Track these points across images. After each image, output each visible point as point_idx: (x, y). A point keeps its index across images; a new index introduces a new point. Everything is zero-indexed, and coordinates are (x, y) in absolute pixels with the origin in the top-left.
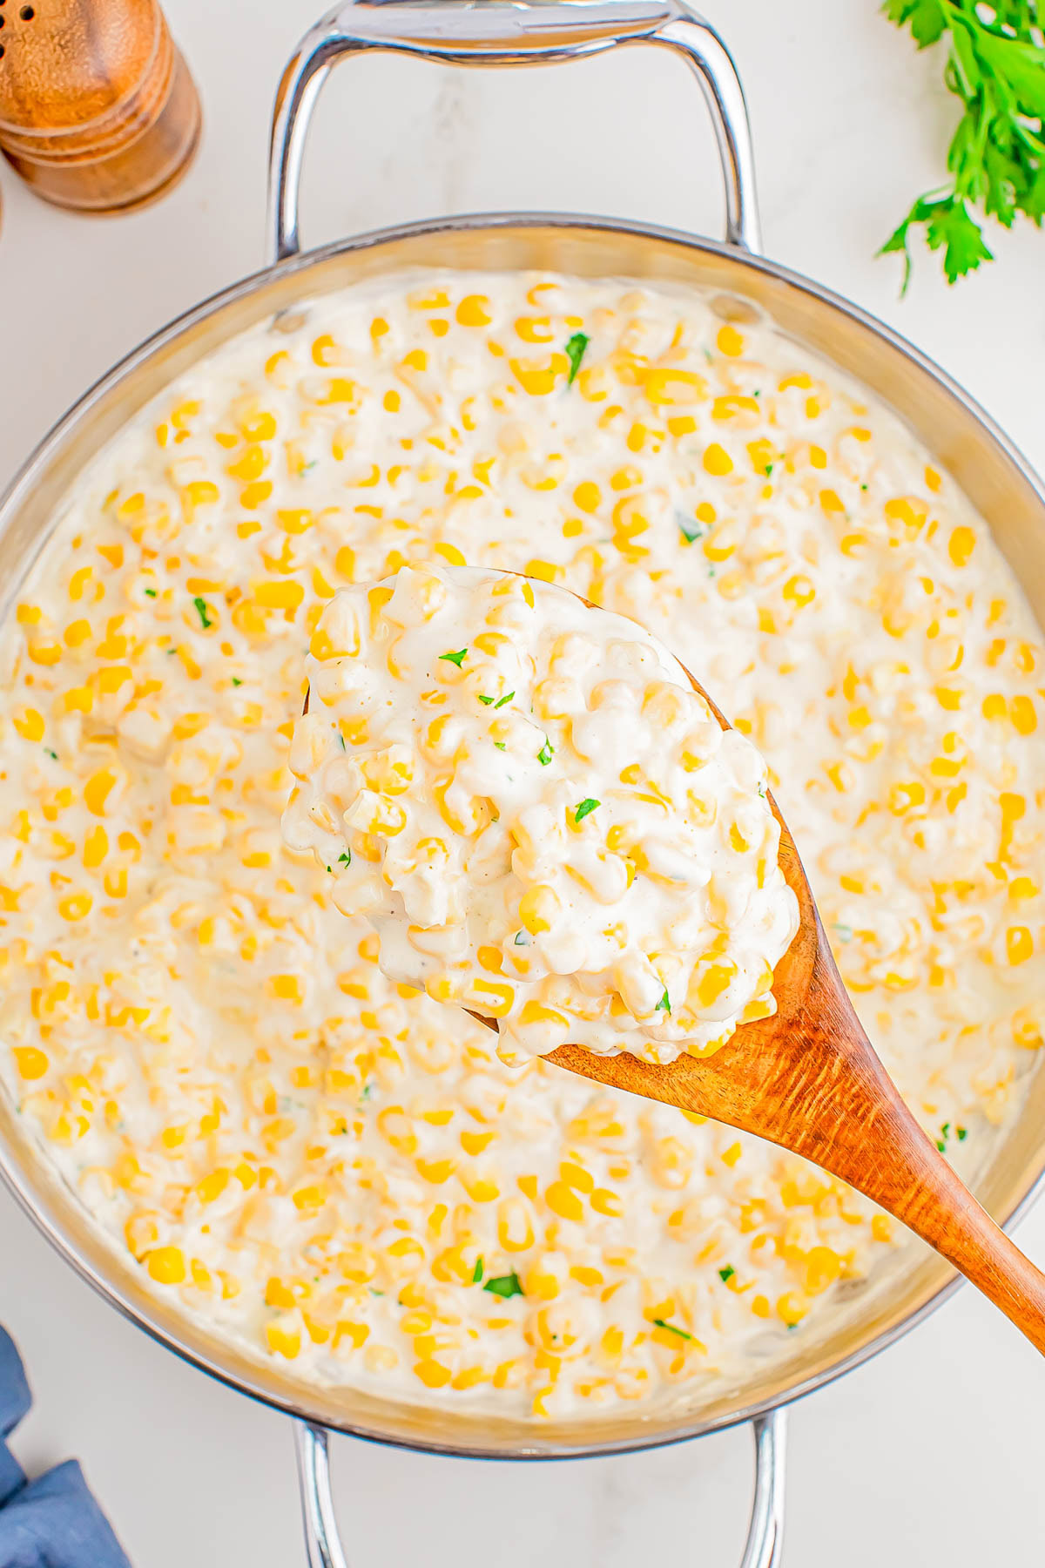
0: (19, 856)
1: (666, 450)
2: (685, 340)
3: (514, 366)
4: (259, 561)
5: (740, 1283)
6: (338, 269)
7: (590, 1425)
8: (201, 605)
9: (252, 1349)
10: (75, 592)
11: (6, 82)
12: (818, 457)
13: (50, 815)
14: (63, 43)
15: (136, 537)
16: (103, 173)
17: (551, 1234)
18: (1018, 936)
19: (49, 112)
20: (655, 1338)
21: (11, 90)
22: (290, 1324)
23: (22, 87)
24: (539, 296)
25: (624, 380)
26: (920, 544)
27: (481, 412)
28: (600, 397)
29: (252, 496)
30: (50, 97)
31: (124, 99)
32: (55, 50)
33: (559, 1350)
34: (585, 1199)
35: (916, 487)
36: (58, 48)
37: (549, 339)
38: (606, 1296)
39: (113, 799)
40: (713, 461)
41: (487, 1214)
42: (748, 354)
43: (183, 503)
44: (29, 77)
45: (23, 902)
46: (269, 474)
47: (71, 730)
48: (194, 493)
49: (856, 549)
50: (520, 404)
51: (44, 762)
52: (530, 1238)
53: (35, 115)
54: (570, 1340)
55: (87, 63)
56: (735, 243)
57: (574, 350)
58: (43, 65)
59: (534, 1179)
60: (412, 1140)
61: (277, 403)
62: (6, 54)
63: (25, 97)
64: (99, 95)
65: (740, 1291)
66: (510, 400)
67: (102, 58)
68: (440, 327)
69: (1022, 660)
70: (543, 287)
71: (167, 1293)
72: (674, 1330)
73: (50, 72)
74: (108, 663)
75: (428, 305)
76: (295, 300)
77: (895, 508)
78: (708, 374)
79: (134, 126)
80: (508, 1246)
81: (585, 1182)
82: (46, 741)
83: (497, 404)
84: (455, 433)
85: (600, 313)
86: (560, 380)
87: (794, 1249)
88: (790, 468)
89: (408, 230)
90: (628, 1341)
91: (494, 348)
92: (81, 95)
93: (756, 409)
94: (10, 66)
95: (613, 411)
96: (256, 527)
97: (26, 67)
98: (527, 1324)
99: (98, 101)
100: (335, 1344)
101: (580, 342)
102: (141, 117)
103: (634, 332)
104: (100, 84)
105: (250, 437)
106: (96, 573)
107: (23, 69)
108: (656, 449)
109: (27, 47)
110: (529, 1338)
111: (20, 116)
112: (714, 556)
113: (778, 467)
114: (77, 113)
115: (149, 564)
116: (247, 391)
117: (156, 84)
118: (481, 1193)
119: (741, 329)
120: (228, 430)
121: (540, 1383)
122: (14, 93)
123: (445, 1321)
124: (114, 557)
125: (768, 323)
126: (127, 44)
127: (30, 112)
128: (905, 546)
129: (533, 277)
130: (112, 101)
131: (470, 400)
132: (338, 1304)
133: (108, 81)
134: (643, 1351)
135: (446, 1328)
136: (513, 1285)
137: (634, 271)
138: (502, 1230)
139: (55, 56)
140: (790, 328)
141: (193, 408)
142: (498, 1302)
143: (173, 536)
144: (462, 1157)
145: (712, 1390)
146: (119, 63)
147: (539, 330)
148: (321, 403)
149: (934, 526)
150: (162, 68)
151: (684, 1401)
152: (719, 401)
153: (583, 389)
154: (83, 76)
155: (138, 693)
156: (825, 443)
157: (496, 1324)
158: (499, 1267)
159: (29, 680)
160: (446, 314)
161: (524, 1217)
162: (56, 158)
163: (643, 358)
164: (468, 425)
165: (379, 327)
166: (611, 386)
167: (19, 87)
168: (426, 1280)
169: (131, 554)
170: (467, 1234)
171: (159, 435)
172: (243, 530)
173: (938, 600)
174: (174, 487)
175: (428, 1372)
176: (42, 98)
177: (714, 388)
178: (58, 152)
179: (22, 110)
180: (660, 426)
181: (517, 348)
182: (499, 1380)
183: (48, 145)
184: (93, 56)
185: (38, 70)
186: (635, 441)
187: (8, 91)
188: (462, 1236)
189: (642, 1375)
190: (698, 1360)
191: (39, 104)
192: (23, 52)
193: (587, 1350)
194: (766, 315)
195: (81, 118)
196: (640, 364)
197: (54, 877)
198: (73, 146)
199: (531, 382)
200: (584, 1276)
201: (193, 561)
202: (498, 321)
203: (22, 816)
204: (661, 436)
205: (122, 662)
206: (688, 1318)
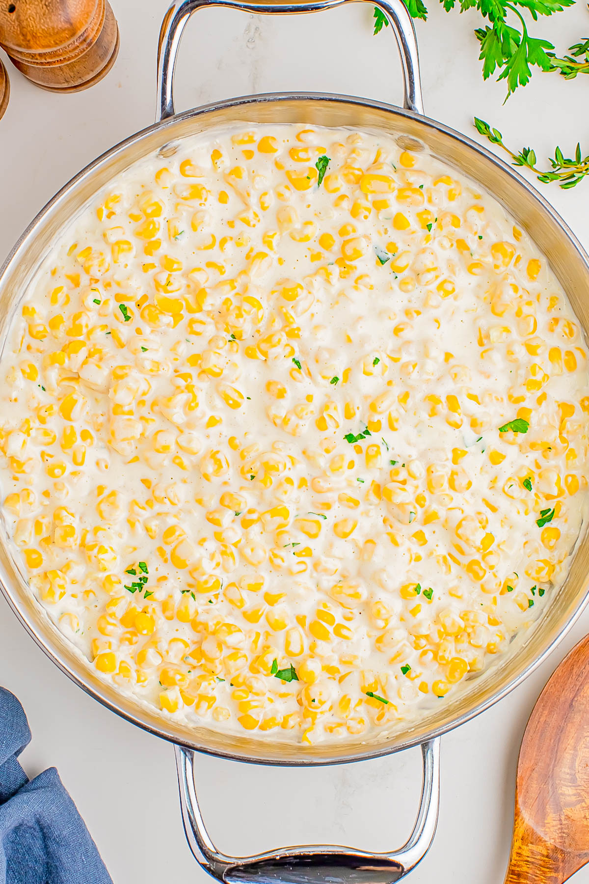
0: (24, 442)
1: (371, 217)
2: (381, 160)
3: (288, 174)
4: (152, 284)
5: (413, 675)
6: (194, 124)
7: (334, 747)
8: (123, 309)
9: (152, 708)
10: (54, 300)
11: (16, 25)
12: (456, 221)
13: (43, 421)
14: (47, 4)
15: (87, 271)
16: (66, 70)
17: (312, 648)
18: (570, 479)
19: (39, 41)
20: (367, 702)
21: (19, 29)
22: (173, 694)
23: (25, 28)
24: (303, 136)
25: (349, 182)
26: (511, 266)
27: (271, 201)
28: (336, 190)
29: (150, 248)
30: (40, 33)
31: (79, 33)
32: (43, 8)
33: (316, 708)
34: (331, 629)
35: (509, 238)
36: (44, 7)
37: (308, 160)
38: (341, 680)
39: (76, 412)
40: (398, 222)
41: (280, 636)
42: (416, 166)
43: (113, 252)
44: (29, 22)
45: (27, 468)
46: (159, 235)
47: (53, 375)
48: (118, 247)
49: (475, 270)
50: (292, 197)
51: (39, 393)
52: (302, 650)
53: (32, 43)
54: (322, 703)
55: (60, 15)
56: (410, 108)
57: (321, 166)
58: (36, 16)
59: (305, 617)
60: (242, 601)
61: (162, 197)
62: (16, 10)
63: (27, 34)
64: (66, 32)
65: (412, 679)
66: (287, 194)
67: (68, 12)
68: (249, 154)
69: (567, 331)
70: (305, 132)
71: (106, 678)
72: (379, 698)
73: (40, 19)
74: (72, 338)
75: (243, 142)
76: (171, 139)
77: (496, 248)
78: (394, 176)
79: (85, 46)
80: (289, 654)
81: (331, 620)
82: (39, 380)
83: (280, 195)
84: (256, 215)
85: (335, 145)
86: (313, 181)
87: (443, 658)
88: (440, 227)
89: (233, 102)
90: (353, 704)
91: (278, 165)
92: (57, 32)
93: (422, 195)
94: (18, 17)
95: (343, 197)
96: (153, 266)
97: (27, 16)
98: (299, 694)
99: (65, 35)
100: (198, 706)
101: (324, 162)
102: (88, 41)
103: (354, 155)
104: (67, 26)
105: (148, 216)
106: (65, 289)
107: (26, 18)
108: (366, 217)
109: (28, 6)
110: (300, 702)
111: (24, 43)
112: (396, 270)
113: (434, 226)
114: (54, 41)
115: (94, 286)
116: (145, 190)
117: (95, 24)
118: (276, 626)
119: (412, 154)
120: (136, 212)
121: (305, 726)
122: (20, 31)
123: (257, 694)
124: (75, 281)
125: (428, 150)
126: (81, 4)
127: (29, 41)
128: (502, 269)
129: (300, 126)
130: (73, 35)
131: (265, 194)
132: (199, 685)
133: (71, 24)
134: (361, 709)
135: (256, 698)
136: (293, 674)
137: (355, 123)
138: (287, 644)
139: (43, 11)
140: (439, 154)
141: (117, 199)
142: (284, 684)
143: (107, 270)
144: (266, 607)
145: (400, 727)
146: (77, 14)
147: (302, 155)
148: (185, 199)
149: (518, 259)
150: (99, 15)
151: (385, 733)
152: (400, 190)
153: (326, 186)
154: (58, 21)
155: (90, 355)
156: (459, 213)
157: (283, 696)
158: (284, 665)
159: (29, 348)
160: (253, 147)
161: (299, 639)
162: (42, 64)
163: (359, 169)
164: (263, 208)
165: (216, 154)
166: (341, 185)
167: (23, 28)
168: (246, 672)
169: (84, 280)
170: (268, 648)
171: (99, 213)
172: (146, 267)
173: (521, 297)
174: (107, 242)
175: (245, 721)
176: (36, 34)
177: (397, 184)
178: (43, 61)
179: (25, 39)
180: (369, 205)
181: (290, 165)
182: (284, 726)
183: (38, 58)
184: (63, 11)
185: (33, 18)
186: (354, 212)
187: (17, 29)
188: (266, 648)
189: (361, 721)
190: (392, 714)
191: (34, 37)
192: (26, 9)
193: (331, 708)
194: (426, 146)
195: (57, 44)
196: (357, 172)
197: (43, 454)
198: (51, 58)
199: (297, 183)
200: (330, 670)
201: (118, 284)
202: (280, 151)
203: (27, 421)
204: (369, 211)
205: (81, 338)
206: (384, 692)
